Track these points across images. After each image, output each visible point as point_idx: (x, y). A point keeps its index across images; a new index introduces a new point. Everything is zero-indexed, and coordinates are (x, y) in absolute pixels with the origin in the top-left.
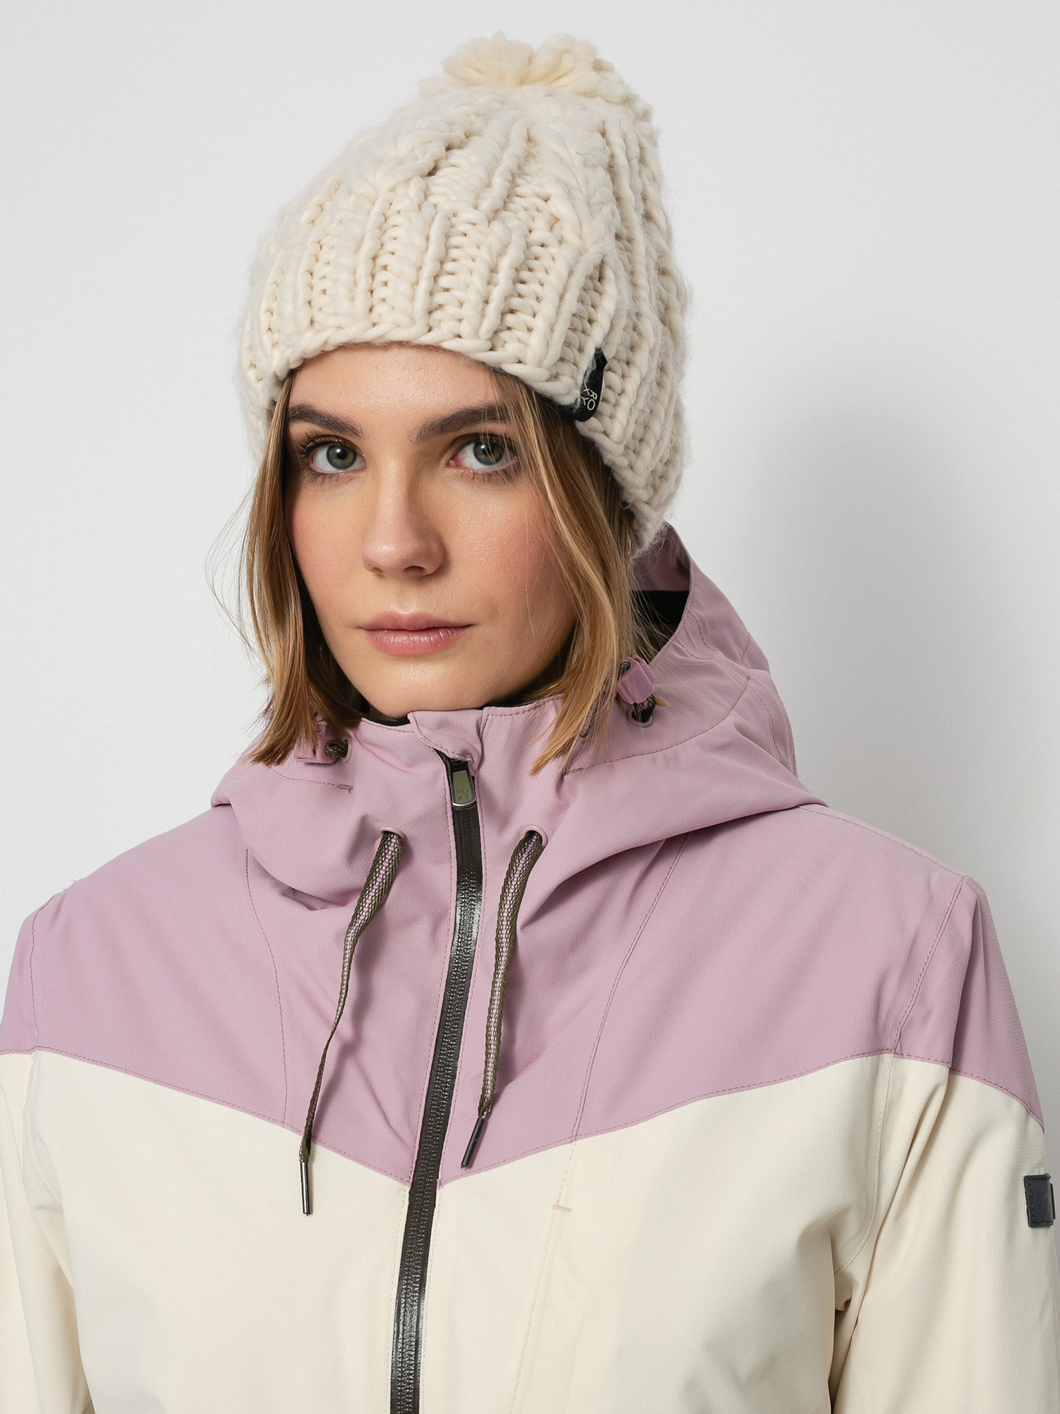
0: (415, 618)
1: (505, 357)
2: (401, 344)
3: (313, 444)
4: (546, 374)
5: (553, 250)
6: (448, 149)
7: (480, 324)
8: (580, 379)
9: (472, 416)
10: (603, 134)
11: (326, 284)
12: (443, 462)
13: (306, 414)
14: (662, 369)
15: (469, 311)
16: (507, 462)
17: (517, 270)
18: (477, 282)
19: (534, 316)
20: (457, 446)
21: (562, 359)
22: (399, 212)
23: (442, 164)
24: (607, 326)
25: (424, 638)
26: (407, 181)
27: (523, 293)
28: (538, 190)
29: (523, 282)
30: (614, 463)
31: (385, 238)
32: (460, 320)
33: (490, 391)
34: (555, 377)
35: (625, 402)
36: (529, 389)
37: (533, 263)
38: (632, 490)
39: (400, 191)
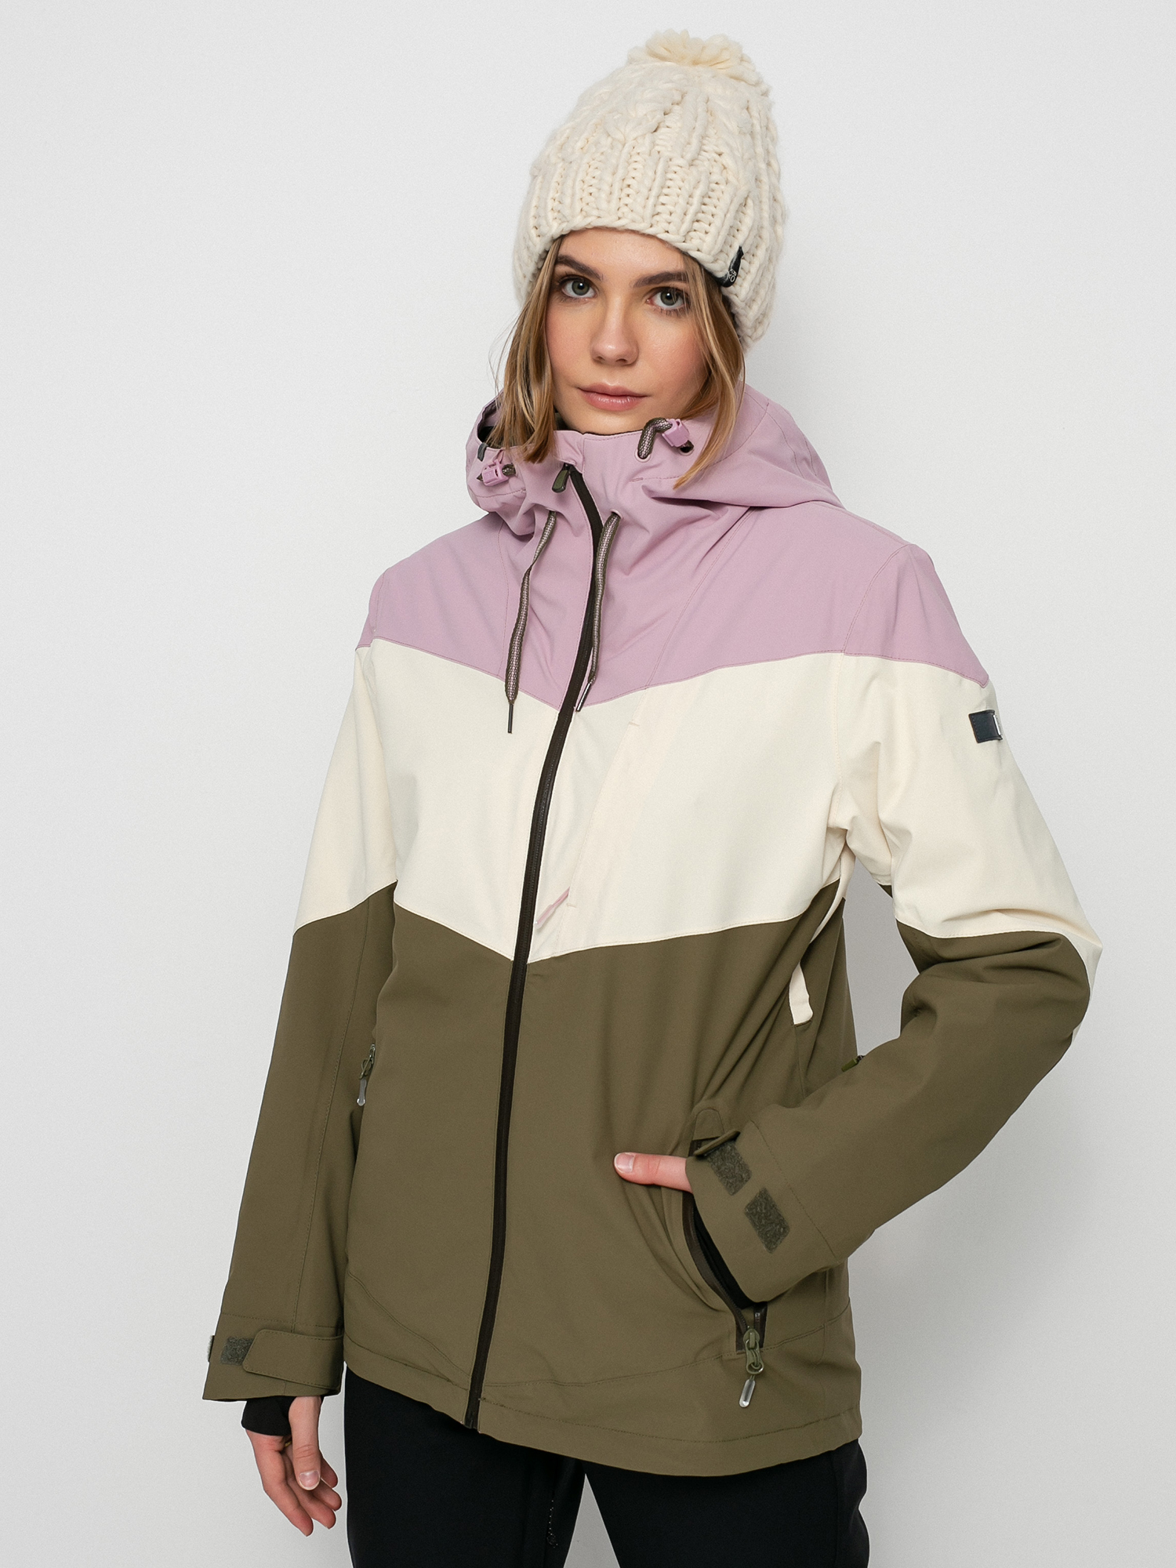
0: (617, 388)
1: (690, 247)
2: (633, 232)
3: (566, 279)
4: (712, 259)
5: (722, 187)
6: (665, 114)
7: (681, 227)
8: (729, 264)
9: (668, 276)
10: (748, 109)
11: (592, 190)
12: (644, 300)
13: (568, 261)
14: (770, 260)
15: (675, 218)
16: (678, 305)
17: (703, 197)
18: (682, 201)
19: (710, 225)
20: (653, 292)
21: (721, 251)
22: (639, 153)
23: (661, 125)
24: (747, 233)
25: (619, 401)
26: (644, 136)
27: (705, 211)
28: (716, 148)
29: (704, 204)
30: (738, 313)
31: (630, 168)
32: (669, 223)
33: (679, 265)
34: (716, 261)
35: (749, 278)
36: (700, 265)
37: (711, 194)
38: (745, 329)
39: (640, 141)
